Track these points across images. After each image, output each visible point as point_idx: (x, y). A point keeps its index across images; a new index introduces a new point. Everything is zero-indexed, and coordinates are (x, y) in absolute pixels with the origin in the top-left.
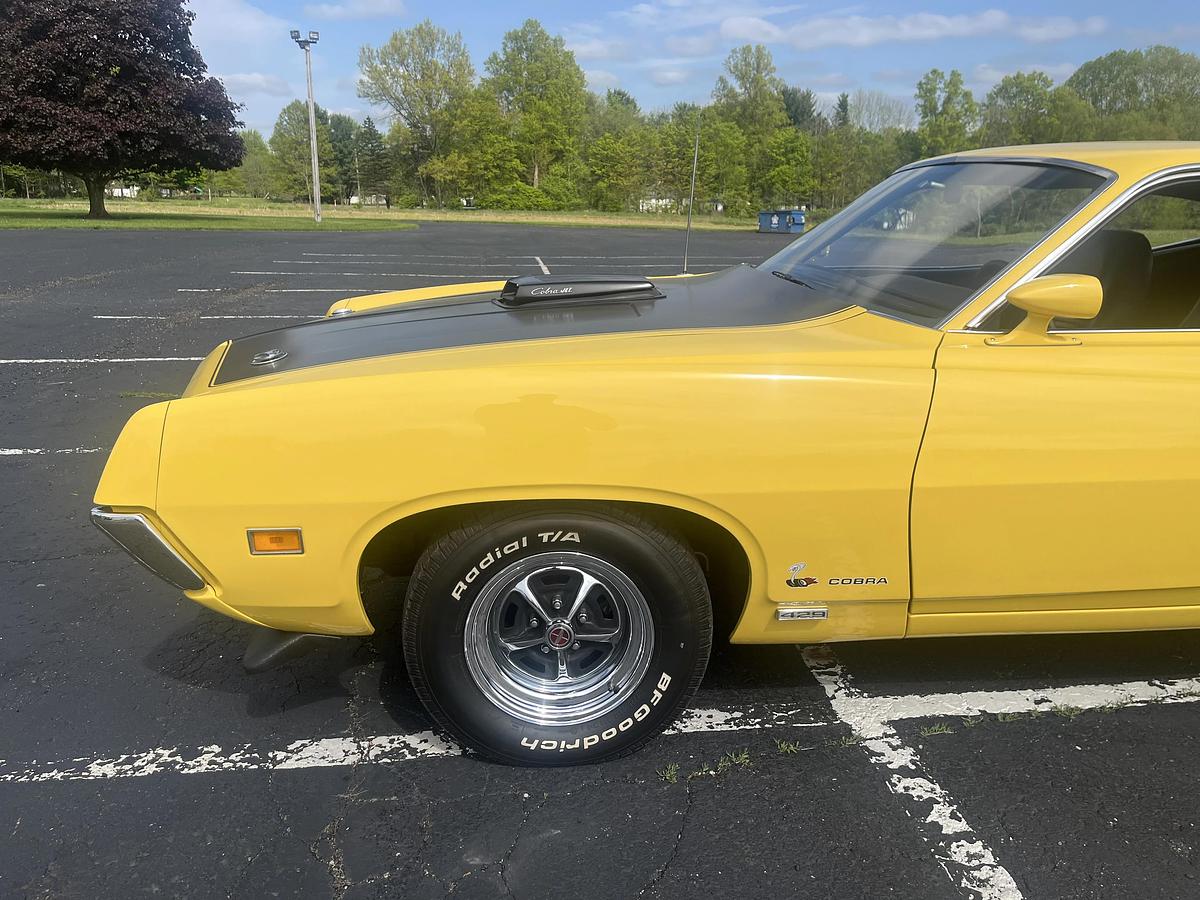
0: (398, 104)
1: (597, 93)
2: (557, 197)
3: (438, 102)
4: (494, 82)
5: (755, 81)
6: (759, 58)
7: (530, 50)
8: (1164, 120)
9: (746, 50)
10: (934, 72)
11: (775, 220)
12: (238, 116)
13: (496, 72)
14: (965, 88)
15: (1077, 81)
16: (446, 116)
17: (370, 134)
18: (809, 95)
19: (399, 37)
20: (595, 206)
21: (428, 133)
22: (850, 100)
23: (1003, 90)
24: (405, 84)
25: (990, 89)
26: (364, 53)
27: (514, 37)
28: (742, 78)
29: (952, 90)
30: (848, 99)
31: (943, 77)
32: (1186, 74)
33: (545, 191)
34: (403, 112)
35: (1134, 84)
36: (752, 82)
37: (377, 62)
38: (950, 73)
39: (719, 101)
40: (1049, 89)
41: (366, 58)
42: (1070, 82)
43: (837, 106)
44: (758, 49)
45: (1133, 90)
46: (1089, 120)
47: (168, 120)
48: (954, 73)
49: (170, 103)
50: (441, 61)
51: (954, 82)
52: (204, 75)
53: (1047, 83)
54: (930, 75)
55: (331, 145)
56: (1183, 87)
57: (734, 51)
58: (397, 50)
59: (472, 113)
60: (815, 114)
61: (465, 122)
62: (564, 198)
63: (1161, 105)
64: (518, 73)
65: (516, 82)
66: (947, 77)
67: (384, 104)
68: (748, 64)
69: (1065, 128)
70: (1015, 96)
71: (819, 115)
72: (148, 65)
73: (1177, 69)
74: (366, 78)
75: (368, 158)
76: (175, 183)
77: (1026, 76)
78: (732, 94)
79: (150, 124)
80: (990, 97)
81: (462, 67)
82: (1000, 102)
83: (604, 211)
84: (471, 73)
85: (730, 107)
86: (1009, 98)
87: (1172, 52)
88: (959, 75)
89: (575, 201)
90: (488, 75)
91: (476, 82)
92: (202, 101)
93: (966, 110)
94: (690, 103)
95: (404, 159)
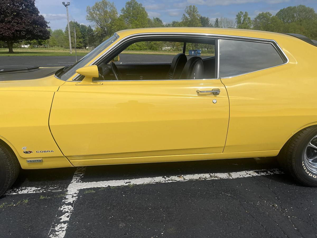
0: (97, 22)
1: (151, 19)
2: (140, 47)
3: (108, 21)
4: (123, 16)
5: (193, 15)
6: (194, 9)
7: (133, 7)
8: (301, 25)
9: (190, 7)
10: (241, 12)
11: (193, 52)
12: (48, 25)
13: (124, 13)
14: (249, 16)
15: (278, 14)
16: (110, 25)
17: (90, 30)
18: (208, 19)
19: (97, 4)
20: (150, 49)
21: (106, 29)
22: (219, 20)
23: (259, 17)
24: (99, 16)
25: (255, 17)
26: (88, 8)
27: (128, 3)
28: (189, 14)
29: (245, 17)
30: (218, 20)
31: (243, 14)
32: (307, 13)
33: (137, 45)
34: (99, 24)
35: (293, 15)
36: (192, 15)
37: (91, 10)
38: (245, 12)
39: (183, 20)
40: (271, 17)
41: (88, 9)
42: (277, 15)
43: (215, 22)
44: (194, 6)
45: (293, 17)
46: (281, 25)
47: (28, 27)
48: (246, 12)
49: (29, 22)
50: (109, 10)
51: (246, 15)
52: (39, 14)
53: (271, 15)
54: (240, 13)
55: (81, 33)
56: (306, 16)
57: (187, 7)
58: (97, 7)
59: (117, 24)
60: (210, 23)
61: (115, 27)
62: (142, 47)
63: (301, 21)
64: (130, 13)
65: (129, 16)
66: (244, 14)
67: (93, 22)
68: (191, 10)
69: (275, 27)
70: (262, 18)
71: (211, 24)
72: (23, 12)
73: (305, 11)
74: (89, 15)
75: (90, 36)
76: (38, 43)
77: (265, 13)
78: (187, 19)
79: (24, 28)
80: (255, 19)
81: (114, 12)
82: (258, 20)
83: (153, 50)
84: (117, 13)
85: (186, 22)
86: (261, 19)
87: (304, 6)
88: (247, 13)
89: (145, 47)
90: (122, 14)
91: (118, 15)
92: (38, 21)
93: (249, 22)
94: (176, 21)
95: (99, 36)
